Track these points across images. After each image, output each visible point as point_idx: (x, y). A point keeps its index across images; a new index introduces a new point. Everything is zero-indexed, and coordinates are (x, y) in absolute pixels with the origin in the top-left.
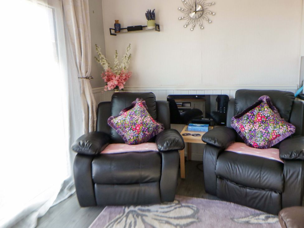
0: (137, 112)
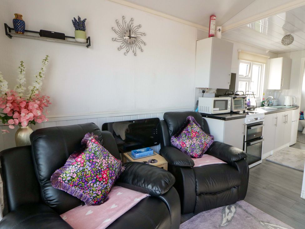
0: (97, 153)
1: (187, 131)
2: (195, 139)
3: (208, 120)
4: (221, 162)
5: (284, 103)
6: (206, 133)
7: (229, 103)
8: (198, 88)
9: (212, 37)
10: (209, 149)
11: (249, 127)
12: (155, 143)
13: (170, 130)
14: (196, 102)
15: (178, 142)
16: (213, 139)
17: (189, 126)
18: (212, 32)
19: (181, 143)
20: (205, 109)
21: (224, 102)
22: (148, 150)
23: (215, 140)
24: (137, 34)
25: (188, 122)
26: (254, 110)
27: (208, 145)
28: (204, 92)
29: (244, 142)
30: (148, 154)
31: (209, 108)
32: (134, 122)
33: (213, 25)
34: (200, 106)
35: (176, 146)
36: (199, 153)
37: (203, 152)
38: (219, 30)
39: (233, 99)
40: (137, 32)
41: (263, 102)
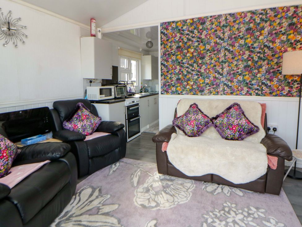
1: (78, 115)
2: (85, 121)
3: (96, 105)
4: (107, 134)
5: (155, 90)
6: (95, 116)
7: (113, 90)
8: (85, 79)
9: (93, 37)
10: (98, 128)
11: (128, 108)
12: (46, 131)
13: (61, 116)
14: (85, 91)
15: (71, 125)
16: (101, 119)
17: (79, 111)
18: (93, 32)
19: (73, 126)
20: (93, 97)
21: (109, 90)
22: (39, 137)
23: (103, 120)
24: (16, 26)
25: (78, 108)
26: (134, 95)
27: (97, 124)
28: (91, 82)
29: (126, 120)
30: (41, 140)
31: (96, 95)
32: (21, 112)
33: (94, 27)
34: (89, 95)
35: (68, 129)
36: (90, 131)
37: (93, 131)
38: (99, 31)
39: (115, 88)
40: (17, 24)
41: (142, 89)
